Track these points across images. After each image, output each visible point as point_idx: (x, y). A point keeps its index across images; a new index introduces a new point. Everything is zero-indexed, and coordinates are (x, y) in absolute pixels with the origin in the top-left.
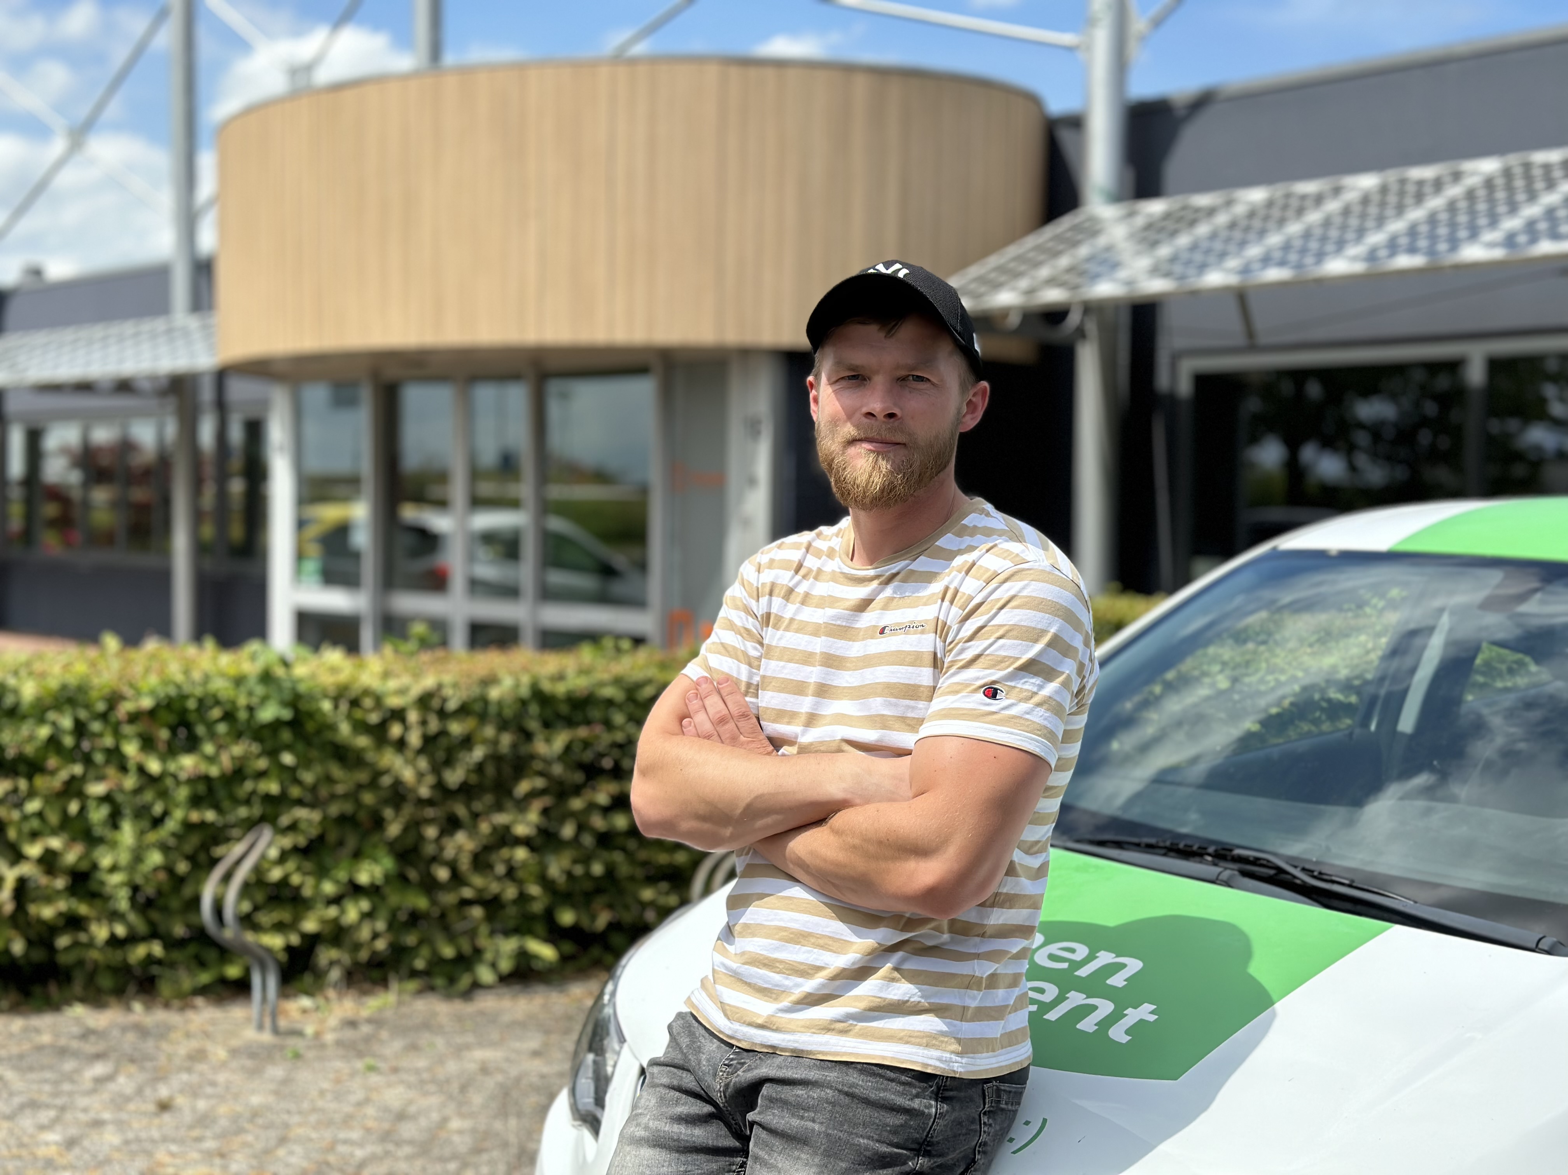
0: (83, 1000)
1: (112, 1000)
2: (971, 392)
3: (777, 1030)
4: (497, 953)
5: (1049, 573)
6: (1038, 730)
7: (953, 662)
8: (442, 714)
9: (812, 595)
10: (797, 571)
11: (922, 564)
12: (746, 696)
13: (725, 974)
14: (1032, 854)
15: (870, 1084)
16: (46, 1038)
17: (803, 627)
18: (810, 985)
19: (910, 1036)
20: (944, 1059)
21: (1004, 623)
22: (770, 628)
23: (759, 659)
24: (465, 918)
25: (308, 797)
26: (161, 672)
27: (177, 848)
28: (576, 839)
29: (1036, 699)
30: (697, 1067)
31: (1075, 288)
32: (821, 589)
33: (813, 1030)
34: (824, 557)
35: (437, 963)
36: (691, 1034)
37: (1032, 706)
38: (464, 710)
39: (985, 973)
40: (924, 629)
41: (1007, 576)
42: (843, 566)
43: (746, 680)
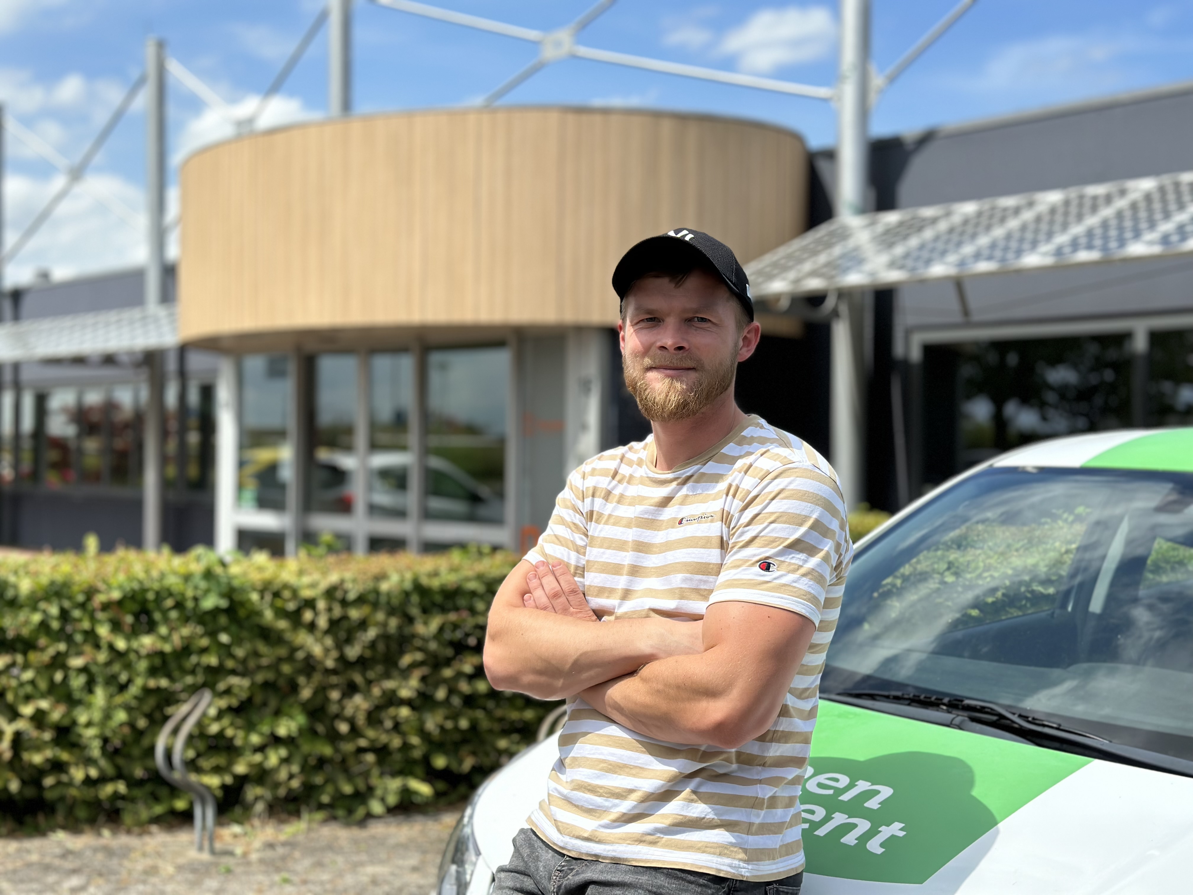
0: (64, 828)
1: (86, 827)
2: (746, 331)
3: (599, 842)
4: (386, 790)
5: (811, 471)
6: (803, 595)
7: (735, 543)
8: (344, 603)
9: (626, 496)
10: (613, 477)
11: (710, 468)
12: (574, 576)
13: (559, 798)
14: (803, 699)
15: (674, 886)
16: (34, 857)
17: (618, 521)
18: (626, 806)
19: (706, 847)
20: (734, 865)
21: (775, 511)
22: (593, 523)
23: (585, 547)
24: (360, 762)
25: (240, 668)
26: (128, 571)
27: (137, 709)
28: (447, 701)
29: (802, 571)
30: (536, 873)
31: (831, 278)
32: (632, 491)
33: (628, 842)
34: (635, 466)
35: (339, 798)
36: (531, 846)
37: (799, 576)
38: (361, 600)
39: (766, 796)
40: (713, 519)
41: (777, 474)
42: (649, 472)
43: (575, 564)
